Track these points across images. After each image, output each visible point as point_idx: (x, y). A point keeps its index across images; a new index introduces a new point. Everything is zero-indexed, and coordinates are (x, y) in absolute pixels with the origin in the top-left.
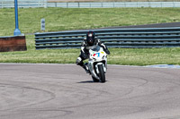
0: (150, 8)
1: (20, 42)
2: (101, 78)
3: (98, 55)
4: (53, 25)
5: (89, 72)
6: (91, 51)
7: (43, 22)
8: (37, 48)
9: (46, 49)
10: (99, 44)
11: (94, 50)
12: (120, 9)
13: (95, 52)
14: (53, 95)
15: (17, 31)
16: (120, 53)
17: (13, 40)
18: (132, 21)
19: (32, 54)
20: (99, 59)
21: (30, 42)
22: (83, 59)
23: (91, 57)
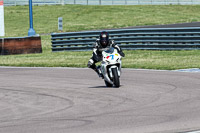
0: (179, 5)
1: (34, 43)
2: (114, 83)
3: (111, 58)
4: (71, 25)
5: (102, 76)
6: (104, 53)
7: (60, 21)
8: (53, 50)
9: (63, 52)
10: (113, 46)
11: (107, 52)
12: (146, 7)
13: (109, 54)
14: (71, 103)
15: (31, 31)
16: (146, 56)
17: (27, 41)
18: (160, 20)
19: (48, 56)
20: (113, 62)
21: (46, 43)
22: (95, 61)
23: (104, 60)
